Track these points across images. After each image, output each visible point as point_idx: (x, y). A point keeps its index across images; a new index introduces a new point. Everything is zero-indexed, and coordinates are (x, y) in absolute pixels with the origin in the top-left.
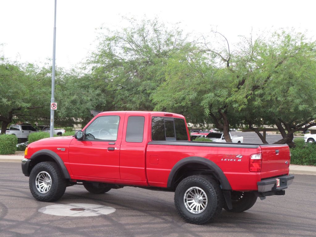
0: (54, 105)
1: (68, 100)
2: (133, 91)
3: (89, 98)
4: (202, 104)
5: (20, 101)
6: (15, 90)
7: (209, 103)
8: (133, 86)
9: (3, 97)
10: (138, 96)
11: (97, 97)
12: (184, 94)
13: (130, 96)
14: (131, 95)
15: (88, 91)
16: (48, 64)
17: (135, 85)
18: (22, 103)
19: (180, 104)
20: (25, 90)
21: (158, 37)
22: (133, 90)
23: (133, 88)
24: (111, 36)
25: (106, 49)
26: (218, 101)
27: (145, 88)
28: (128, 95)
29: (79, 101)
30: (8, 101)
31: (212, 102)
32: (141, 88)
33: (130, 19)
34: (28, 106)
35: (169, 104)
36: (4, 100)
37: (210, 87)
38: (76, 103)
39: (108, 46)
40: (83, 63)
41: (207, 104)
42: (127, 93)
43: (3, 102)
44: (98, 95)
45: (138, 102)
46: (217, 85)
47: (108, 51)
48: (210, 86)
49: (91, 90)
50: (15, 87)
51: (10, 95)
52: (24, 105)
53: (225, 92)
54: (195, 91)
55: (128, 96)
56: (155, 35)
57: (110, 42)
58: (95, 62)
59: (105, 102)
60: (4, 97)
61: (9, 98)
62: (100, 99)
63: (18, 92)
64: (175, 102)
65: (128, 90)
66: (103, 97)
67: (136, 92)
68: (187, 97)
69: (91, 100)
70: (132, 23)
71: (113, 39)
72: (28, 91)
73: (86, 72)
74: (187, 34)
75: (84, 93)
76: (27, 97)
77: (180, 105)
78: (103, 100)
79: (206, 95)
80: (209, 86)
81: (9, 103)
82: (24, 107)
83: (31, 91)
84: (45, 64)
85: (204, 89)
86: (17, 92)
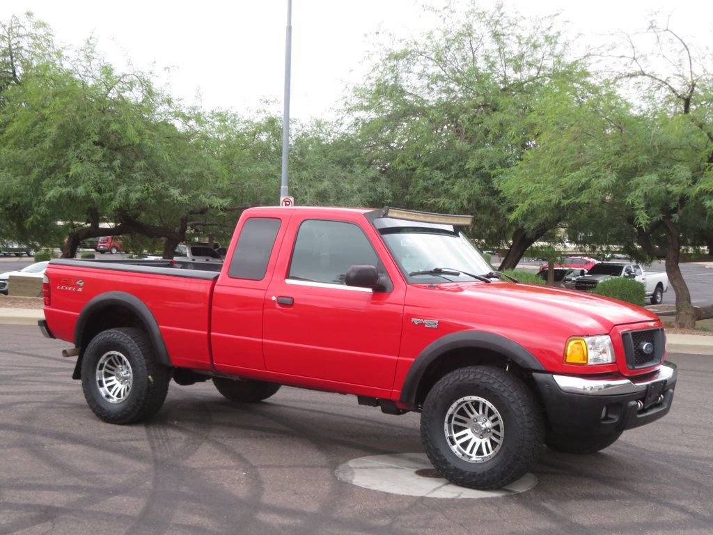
0: (288, 203)
1: (311, 190)
2: (451, 170)
3: (355, 187)
4: (629, 200)
5: (209, 193)
6: (198, 169)
7: (646, 196)
8: (451, 160)
9: (170, 184)
10: (463, 180)
11: (371, 184)
12: (586, 176)
13: (446, 182)
14: (448, 179)
15: (351, 172)
16: (263, 113)
17: (457, 157)
18: (212, 197)
19: (577, 198)
20: (217, 169)
21: (502, 50)
22: (453, 168)
23: (451, 164)
24: (398, 48)
25: (388, 77)
26: (669, 193)
27: (480, 163)
28: (442, 180)
29: (333, 194)
30: (183, 193)
31: (655, 194)
32: (471, 164)
33: (441, 9)
34: (225, 205)
35: (550, 201)
36: (175, 192)
37: (647, 159)
38: (325, 197)
39: (393, 71)
40: (339, 110)
41: (641, 200)
42: (439, 176)
43: (171, 196)
44: (374, 180)
45: (465, 194)
46: (661, 156)
47: (391, 83)
48: (646, 157)
49: (358, 169)
50: (197, 164)
51: (186, 180)
52: (218, 202)
53: (683, 172)
54: (612, 170)
55: (443, 183)
56: (496, 47)
57: (395, 63)
58: (362, 107)
59: (390, 194)
60: (174, 185)
61: (185, 188)
62: (379, 189)
63: (204, 174)
64: (562, 193)
65: (441, 169)
66: (384, 184)
67: (458, 173)
68: (595, 183)
69: (360, 191)
70: (444, 19)
71: (404, 55)
72: (225, 172)
73: (343, 129)
74: (565, 43)
75: (343, 174)
76: (225, 184)
77: (577, 201)
78: (387, 191)
79: (636, 180)
80: (644, 158)
81: (186, 197)
82: (217, 208)
83: (230, 171)
84: (258, 112)
85: (630, 164)
86: (201, 175)
